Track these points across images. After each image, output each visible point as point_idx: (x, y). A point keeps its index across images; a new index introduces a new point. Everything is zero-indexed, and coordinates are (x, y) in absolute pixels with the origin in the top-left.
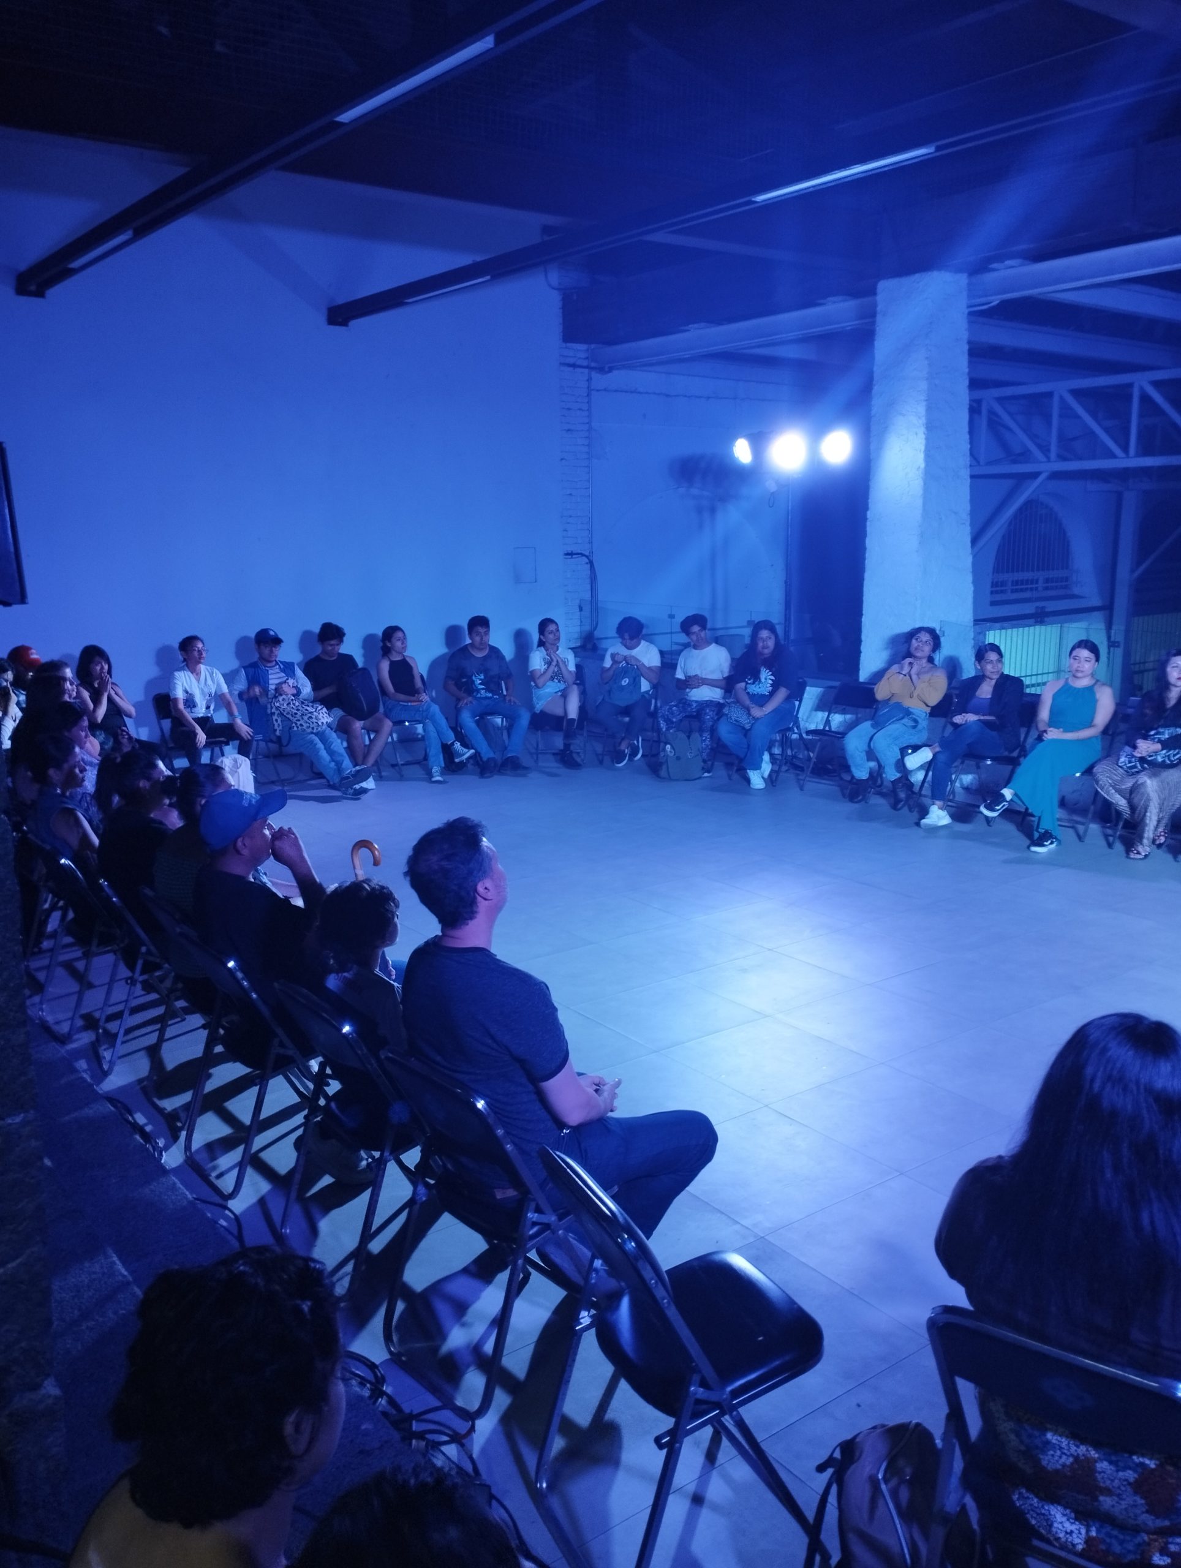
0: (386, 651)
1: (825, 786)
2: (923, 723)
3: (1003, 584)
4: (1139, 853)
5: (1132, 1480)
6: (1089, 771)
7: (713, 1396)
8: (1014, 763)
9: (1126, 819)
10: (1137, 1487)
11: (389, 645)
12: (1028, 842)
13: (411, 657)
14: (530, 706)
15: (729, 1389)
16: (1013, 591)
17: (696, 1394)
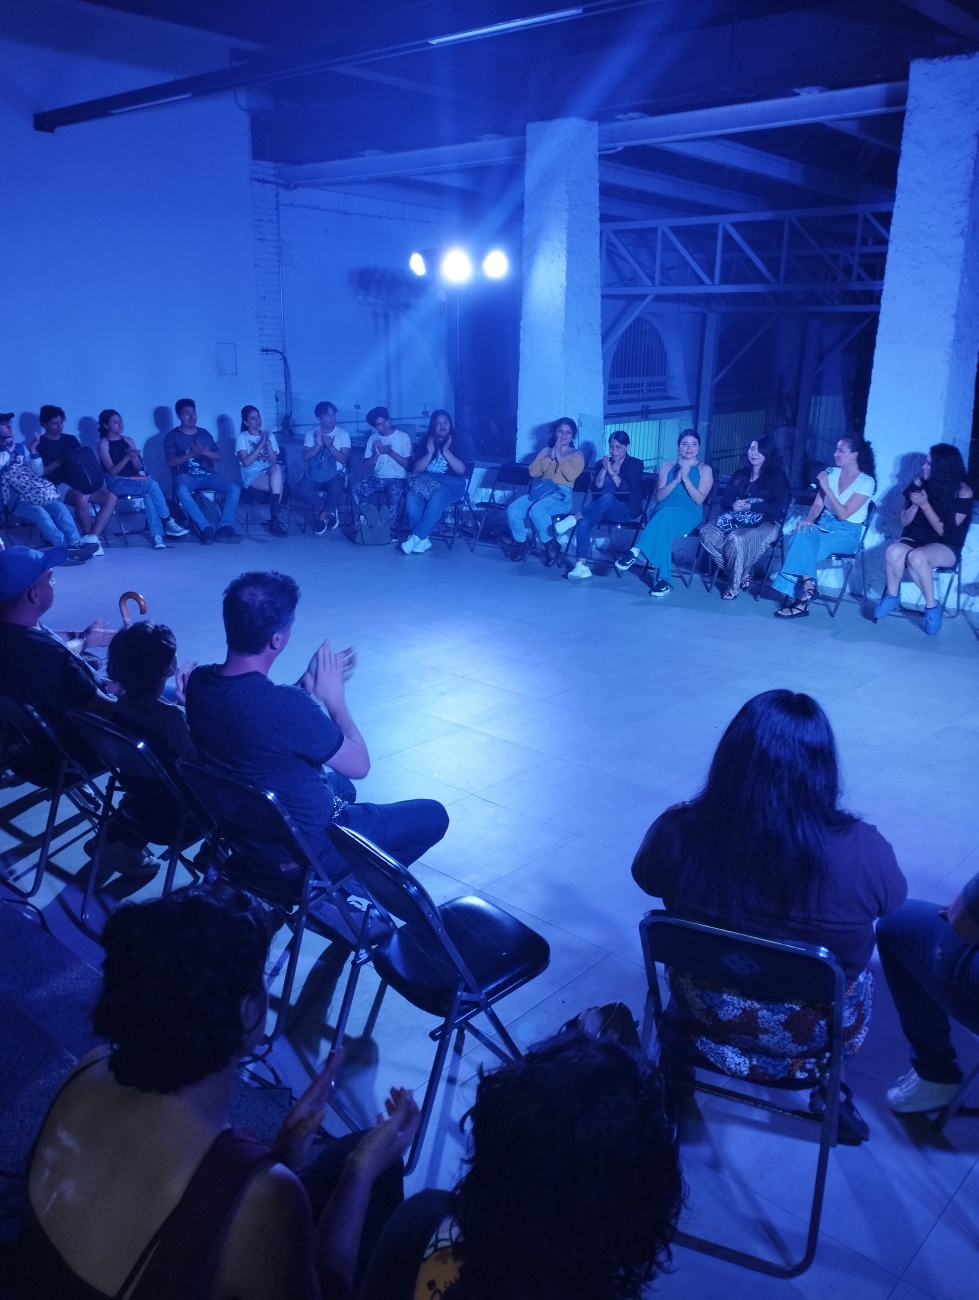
0: (104, 433)
1: (488, 548)
2: (569, 497)
3: (617, 386)
4: (730, 595)
5: (783, 1021)
6: (696, 533)
7: (474, 997)
8: (638, 527)
9: (720, 569)
10: (786, 1025)
11: (106, 427)
12: (649, 589)
13: (129, 438)
14: (240, 483)
15: (484, 991)
16: (624, 392)
17: (462, 996)
